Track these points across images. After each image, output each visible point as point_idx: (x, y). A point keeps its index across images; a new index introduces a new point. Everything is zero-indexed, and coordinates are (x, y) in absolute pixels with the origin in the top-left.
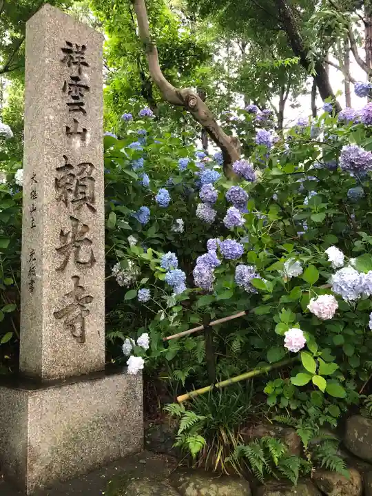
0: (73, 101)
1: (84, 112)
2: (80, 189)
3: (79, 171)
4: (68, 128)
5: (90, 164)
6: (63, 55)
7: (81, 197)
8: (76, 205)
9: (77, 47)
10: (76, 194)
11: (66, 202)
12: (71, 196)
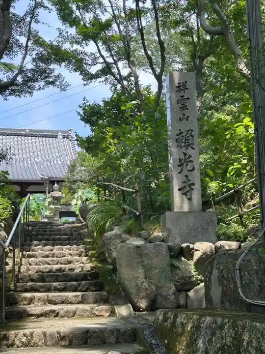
0: (182, 106)
1: (187, 109)
2: (187, 141)
3: (186, 133)
4: (180, 118)
5: (192, 130)
6: (176, 89)
7: (187, 144)
8: (185, 148)
9: (183, 83)
10: (185, 143)
11: (181, 147)
12: (183, 144)
